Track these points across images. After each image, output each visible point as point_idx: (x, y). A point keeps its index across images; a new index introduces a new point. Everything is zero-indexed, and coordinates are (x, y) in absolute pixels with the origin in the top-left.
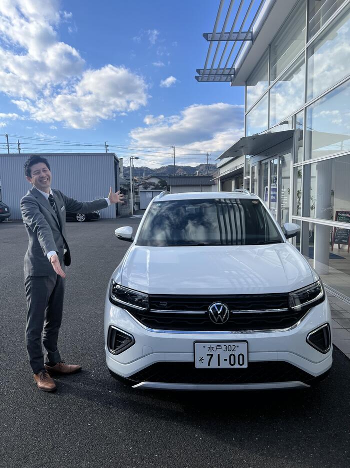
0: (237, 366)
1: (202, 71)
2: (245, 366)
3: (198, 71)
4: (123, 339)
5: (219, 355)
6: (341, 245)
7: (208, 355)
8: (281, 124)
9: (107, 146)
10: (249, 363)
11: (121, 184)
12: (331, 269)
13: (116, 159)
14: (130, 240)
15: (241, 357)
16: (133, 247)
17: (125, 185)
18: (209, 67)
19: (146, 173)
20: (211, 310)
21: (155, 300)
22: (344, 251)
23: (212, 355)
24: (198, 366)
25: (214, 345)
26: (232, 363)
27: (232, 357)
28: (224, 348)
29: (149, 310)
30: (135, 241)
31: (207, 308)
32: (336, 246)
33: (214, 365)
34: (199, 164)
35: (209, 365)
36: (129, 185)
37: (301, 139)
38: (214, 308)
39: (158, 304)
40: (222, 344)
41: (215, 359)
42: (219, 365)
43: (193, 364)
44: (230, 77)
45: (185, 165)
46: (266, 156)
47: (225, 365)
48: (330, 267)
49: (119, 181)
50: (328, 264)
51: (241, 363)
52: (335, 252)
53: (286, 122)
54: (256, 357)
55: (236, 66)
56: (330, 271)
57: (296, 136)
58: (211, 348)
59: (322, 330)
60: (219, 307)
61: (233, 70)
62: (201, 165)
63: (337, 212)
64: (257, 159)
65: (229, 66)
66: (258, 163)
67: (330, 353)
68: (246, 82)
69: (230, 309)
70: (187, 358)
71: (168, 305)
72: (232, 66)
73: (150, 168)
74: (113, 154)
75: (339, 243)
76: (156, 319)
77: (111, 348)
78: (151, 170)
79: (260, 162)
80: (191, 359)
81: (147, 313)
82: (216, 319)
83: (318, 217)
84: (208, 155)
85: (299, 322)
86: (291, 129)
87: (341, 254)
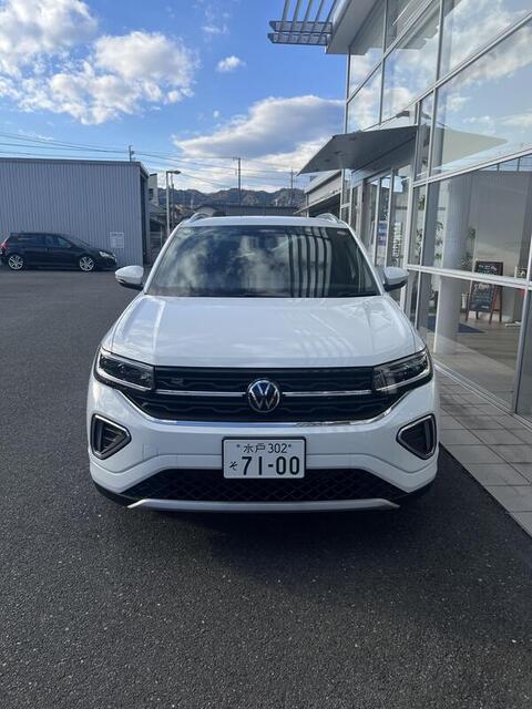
0: (288, 475)
1: (278, 26)
2: (301, 475)
3: (273, 24)
4: (114, 436)
5: (260, 458)
6: (480, 313)
7: (244, 458)
8: (398, 116)
9: (132, 153)
10: (307, 471)
11: (152, 214)
12: (460, 347)
13: (142, 171)
14: (139, 288)
15: (295, 461)
16: (140, 298)
17: (159, 217)
18: (290, 18)
19: (195, 200)
20: (251, 391)
21: (164, 375)
22: (483, 322)
23: (250, 459)
24: (229, 474)
25: (254, 443)
26: (281, 470)
27: (281, 461)
28: (268, 448)
29: (153, 390)
30: (145, 289)
31: (245, 389)
32: (472, 314)
33: (253, 474)
34: (279, 189)
35: (245, 473)
36: (165, 218)
37: (426, 143)
38: (256, 389)
39: (169, 381)
40: (266, 442)
41: (254, 464)
42: (260, 473)
43: (221, 472)
44: (324, 38)
45: (257, 189)
46: (375, 169)
47: (270, 474)
48: (459, 345)
49: (149, 210)
50: (456, 340)
51: (294, 470)
52: (470, 324)
53: (405, 114)
54: (319, 462)
55: (335, 19)
56: (458, 350)
57: (420, 137)
58: (248, 448)
59: (422, 424)
60: (264, 386)
61: (329, 26)
62: (282, 190)
63: (478, 263)
64: (361, 175)
65: (323, 19)
66: (361, 182)
67: (434, 459)
68: (350, 47)
69: (281, 390)
70: (212, 463)
71: (185, 382)
72: (328, 19)
73: (203, 192)
74: (138, 164)
75: (477, 309)
76: (165, 404)
77: (96, 449)
78: (203, 195)
79: (365, 180)
80: (217, 465)
81: (150, 394)
82: (260, 406)
83: (445, 267)
84: (292, 173)
85: (388, 411)
86: (412, 124)
87: (479, 326)
